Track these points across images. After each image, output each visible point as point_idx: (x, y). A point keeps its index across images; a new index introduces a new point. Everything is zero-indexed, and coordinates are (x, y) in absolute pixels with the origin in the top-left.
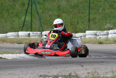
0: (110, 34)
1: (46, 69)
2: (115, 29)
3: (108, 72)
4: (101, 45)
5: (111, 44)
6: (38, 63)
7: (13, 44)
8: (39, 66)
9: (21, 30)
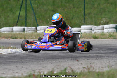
0: (106, 29)
1: (41, 64)
2: (110, 24)
3: (103, 67)
4: (97, 39)
5: (106, 39)
6: (33, 58)
7: (7, 39)
8: (34, 61)
9: (15, 25)
